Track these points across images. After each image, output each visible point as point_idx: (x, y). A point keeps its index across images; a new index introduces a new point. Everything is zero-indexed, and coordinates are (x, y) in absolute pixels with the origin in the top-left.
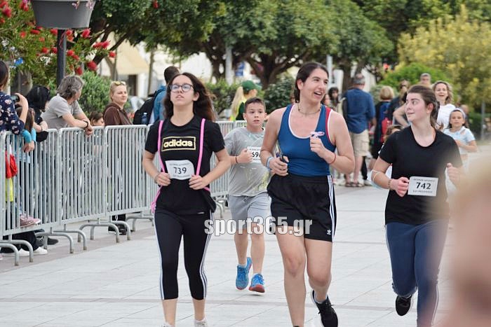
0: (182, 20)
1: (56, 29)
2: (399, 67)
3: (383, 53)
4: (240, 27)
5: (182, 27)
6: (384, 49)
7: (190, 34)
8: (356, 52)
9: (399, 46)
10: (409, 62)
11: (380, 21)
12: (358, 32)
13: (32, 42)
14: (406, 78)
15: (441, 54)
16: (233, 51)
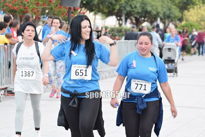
0: (108, 5)
1: (68, 7)
2: (184, 23)
3: (178, 18)
4: (128, 7)
5: (108, 7)
6: (178, 16)
7: (111, 9)
8: (169, 17)
9: (183, 15)
10: (187, 21)
11: (177, 6)
12: (170, 10)
13: (59, 11)
14: (186, 26)
15: (199, 18)
16: (125, 16)
